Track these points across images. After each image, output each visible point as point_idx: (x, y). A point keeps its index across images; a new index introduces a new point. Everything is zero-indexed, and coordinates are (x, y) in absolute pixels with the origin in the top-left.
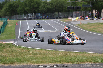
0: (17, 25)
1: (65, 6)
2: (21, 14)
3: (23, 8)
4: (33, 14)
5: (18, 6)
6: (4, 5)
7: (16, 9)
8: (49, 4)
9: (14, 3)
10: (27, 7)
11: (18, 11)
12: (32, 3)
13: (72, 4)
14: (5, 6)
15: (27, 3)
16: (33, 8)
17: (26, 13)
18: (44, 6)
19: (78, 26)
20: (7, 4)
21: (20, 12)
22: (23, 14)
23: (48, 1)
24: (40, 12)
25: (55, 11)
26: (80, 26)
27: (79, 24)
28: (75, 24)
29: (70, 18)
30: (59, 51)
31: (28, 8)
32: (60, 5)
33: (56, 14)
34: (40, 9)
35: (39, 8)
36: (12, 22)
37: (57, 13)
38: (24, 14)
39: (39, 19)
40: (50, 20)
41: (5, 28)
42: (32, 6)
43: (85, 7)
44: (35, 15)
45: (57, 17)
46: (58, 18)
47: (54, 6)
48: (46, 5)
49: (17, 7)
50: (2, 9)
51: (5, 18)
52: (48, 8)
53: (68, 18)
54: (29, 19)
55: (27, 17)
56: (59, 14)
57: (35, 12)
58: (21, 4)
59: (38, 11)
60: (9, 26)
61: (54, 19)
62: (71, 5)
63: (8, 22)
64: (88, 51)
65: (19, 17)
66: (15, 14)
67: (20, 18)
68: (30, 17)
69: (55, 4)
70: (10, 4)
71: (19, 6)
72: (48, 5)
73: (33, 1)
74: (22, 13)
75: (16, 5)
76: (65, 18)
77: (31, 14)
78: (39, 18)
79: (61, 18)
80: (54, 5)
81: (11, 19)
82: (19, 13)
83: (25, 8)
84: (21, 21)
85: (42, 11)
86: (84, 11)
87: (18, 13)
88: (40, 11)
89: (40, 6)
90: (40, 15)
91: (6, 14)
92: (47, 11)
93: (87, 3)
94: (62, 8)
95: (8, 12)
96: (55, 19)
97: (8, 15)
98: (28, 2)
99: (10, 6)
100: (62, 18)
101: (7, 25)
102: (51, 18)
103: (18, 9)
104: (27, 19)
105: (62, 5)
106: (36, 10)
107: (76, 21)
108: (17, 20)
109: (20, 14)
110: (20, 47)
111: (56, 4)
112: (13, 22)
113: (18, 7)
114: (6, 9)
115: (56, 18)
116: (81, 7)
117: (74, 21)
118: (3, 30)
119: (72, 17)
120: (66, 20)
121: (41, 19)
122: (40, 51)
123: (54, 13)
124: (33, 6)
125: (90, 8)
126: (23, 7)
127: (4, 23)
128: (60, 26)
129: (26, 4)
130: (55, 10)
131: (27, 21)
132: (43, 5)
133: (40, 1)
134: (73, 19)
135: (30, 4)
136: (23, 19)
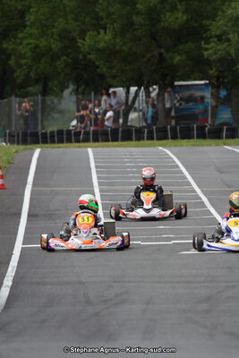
0: (2, 187)
2: (47, 85)
3: (65, 36)
4: (155, 89)
5: (22, 14)
7: (5, 46)
10: (99, 26)
11: (20, 66)
17: (92, 82)
21: (33, 75)
22: (67, 92)
24: (213, 72)
31: (105, 38)
34: (212, 50)
35: (207, 41)
38: (76, 92)
39: (202, 135)
54: (115, 139)
59: (198, 66)
71: (30, 18)
77: (133, 89)
78: (202, 128)
83: (83, 34)
84: (37, 153)
87: (19, 75)
88: (208, 63)
89: (213, 17)
90: (207, 94)
103: (25, 44)
104: (102, 135)
106: (177, 59)
108: (11, 139)
109: (39, 88)
121: (216, 134)
124: (153, 15)
126: (60, 23)
136: (60, 132)
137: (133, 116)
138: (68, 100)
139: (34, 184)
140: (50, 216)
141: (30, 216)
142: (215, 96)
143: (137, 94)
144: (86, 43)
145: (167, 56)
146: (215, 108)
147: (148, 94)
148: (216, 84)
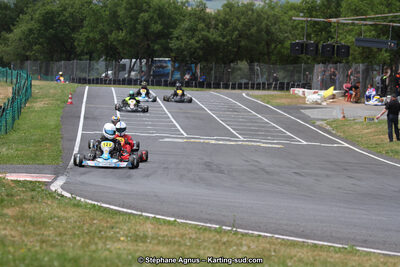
0: (71, 103)
1: (281, 36)
2: (92, 56)
3: (102, 32)
4: (144, 61)
5: (82, 20)
6: (22, 12)
7: (73, 35)
8: (213, 22)
9: (65, 9)
10: (119, 28)
11: (79, 45)
12: (142, 15)
13: (310, 30)
14: (27, 17)
15: (121, 12)
16: (145, 35)
17: (113, 54)
18: (193, 30)
19: (328, 127)
20: (34, 11)
21: (85, 50)
22: (101, 60)
23: (208, 10)
24: (173, 55)
25: (238, 57)
26: (340, 126)
27: (335, 121)
28: (318, 120)
29: (299, 91)
30: (243, 235)
31: (122, 35)
32: (259, 31)
33: (240, 69)
34: (174, 44)
35: (171, 39)
36: (52, 91)
37: (243, 65)
38: (106, 60)
39: (166, 85)
40: (213, 92)
41: (19, 112)
42: (139, 27)
43: (363, 48)
44: (149, 67)
45: (244, 81)
46: (246, 88)
47: (236, 33)
48: (202, 25)
49: (77, 24)
50: (11, 31)
51: (21, 68)
52: (206, 40)
53: (288, 89)
54: (124, 84)
55: (114, 74)
56: (252, 69)
57: (150, 55)
58: (95, 13)
59: (166, 51)
60: (38, 105)
61: (230, 91)
62: (309, 36)
63: (33, 89)
64: (365, 243)
65: (83, 70)
66: (64, 56)
67: (84, 75)
68: (130, 72)
69: (240, 25)
70: (47, 13)
71: (86, 23)
72: (208, 26)
73: (148, 4)
74: (95, 55)
75: (72, 15)
76: (275, 89)
77: (134, 60)
78: (166, 81)
79: (258, 88)
80: (235, 29)
81: (47, 74)
82: (82, 53)
83: (111, 32)
84: (87, 88)
85: (180, 51)
86: (361, 67)
87: (79, 50)
88: (171, 50)
89: (174, 28)
90: (169, 65)
91: (28, 53)
92: (201, 53)
93: (373, 32)
94: (268, 45)
95: (38, 46)
96: (233, 88)
97: (36, 60)
98: (126, 9)
99: (49, 19)
100: (264, 89)
101: (27, 100)
102: (217, 86)
103: (82, 36)
104: (117, 82)
105: (268, 32)
106: (156, 47)
107: (324, 104)
108: (73, 81)
109: (88, 57)
110: (78, 205)
111: (244, 25)
112: (55, 87)
113: (82, 27)
114: (31, 30)
115: (240, 88)
116: (348, 48)
117: (316, 105)
118: (10, 119)
119: (308, 86)
120: (281, 97)
121: (172, 85)
122: (164, 230)
123: (232, 65)
124: (146, 26)
125: (386, 55)
126: (100, 26)
127: (14, 93)
128: (254, 121)
129: (114, 15)
130: (235, 50)
131: (113, 89)
132: (186, 24)
133: (176, 8)
134: (311, 96)
135: (134, 18)
136: (97, 79)
137: (133, 73)
138: (101, 64)
139: (86, 103)
140: (95, 118)
141: (85, 118)
142: (173, 66)
143: (135, 62)
144: (112, 37)
145: (152, 45)
146: (173, 72)
147: (141, 63)
148: (174, 60)
